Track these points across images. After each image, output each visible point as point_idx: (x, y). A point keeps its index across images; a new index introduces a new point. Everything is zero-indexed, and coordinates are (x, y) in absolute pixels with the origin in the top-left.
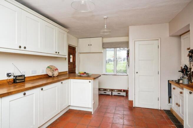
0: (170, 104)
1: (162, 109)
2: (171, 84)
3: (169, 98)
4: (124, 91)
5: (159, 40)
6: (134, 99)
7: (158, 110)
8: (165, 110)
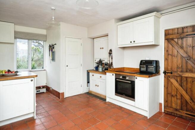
0: (88, 87)
1: (84, 93)
2: (89, 72)
3: (87, 83)
4: (43, 87)
5: (82, 39)
6: (65, 90)
7: (81, 94)
8: (86, 93)
